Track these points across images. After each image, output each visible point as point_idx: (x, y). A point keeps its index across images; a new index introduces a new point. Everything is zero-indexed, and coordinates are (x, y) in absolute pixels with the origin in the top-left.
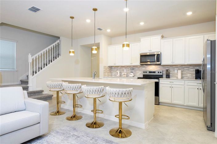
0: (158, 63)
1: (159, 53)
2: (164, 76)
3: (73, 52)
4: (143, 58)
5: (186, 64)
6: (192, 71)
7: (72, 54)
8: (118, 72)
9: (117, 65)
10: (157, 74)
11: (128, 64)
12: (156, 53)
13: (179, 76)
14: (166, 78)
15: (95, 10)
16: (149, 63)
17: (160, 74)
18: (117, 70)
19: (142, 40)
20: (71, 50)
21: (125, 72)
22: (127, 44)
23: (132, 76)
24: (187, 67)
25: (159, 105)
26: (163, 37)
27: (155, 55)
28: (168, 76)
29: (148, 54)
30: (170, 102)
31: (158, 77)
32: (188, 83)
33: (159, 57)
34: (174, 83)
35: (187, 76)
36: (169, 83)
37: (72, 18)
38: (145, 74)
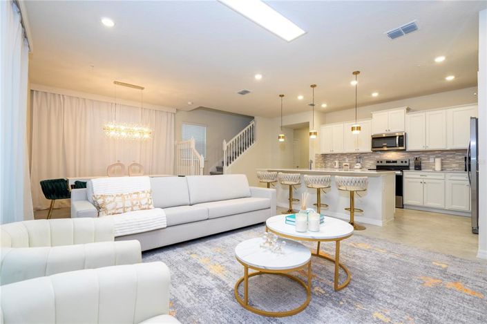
0: (401, 148)
1: (404, 134)
2: (412, 167)
3: (283, 137)
4: (376, 141)
5: (448, 149)
6: (460, 160)
7: (282, 140)
8: (337, 162)
9: (335, 152)
10: (399, 164)
11: (353, 151)
12: (397, 134)
13: (438, 166)
14: (415, 169)
15: (313, 86)
16: (386, 149)
17: (404, 164)
18: (335, 159)
19: (374, 115)
20: (281, 135)
21: (347, 162)
22: (358, 127)
23: (358, 167)
24: (451, 154)
25: (403, 208)
26: (408, 110)
27: (396, 137)
28: (418, 167)
29: (384, 136)
30: (421, 204)
31: (402, 168)
32: (451, 176)
33: (402, 140)
34: (428, 177)
35: (451, 168)
36: (419, 177)
37: (282, 96)
38: (380, 164)
